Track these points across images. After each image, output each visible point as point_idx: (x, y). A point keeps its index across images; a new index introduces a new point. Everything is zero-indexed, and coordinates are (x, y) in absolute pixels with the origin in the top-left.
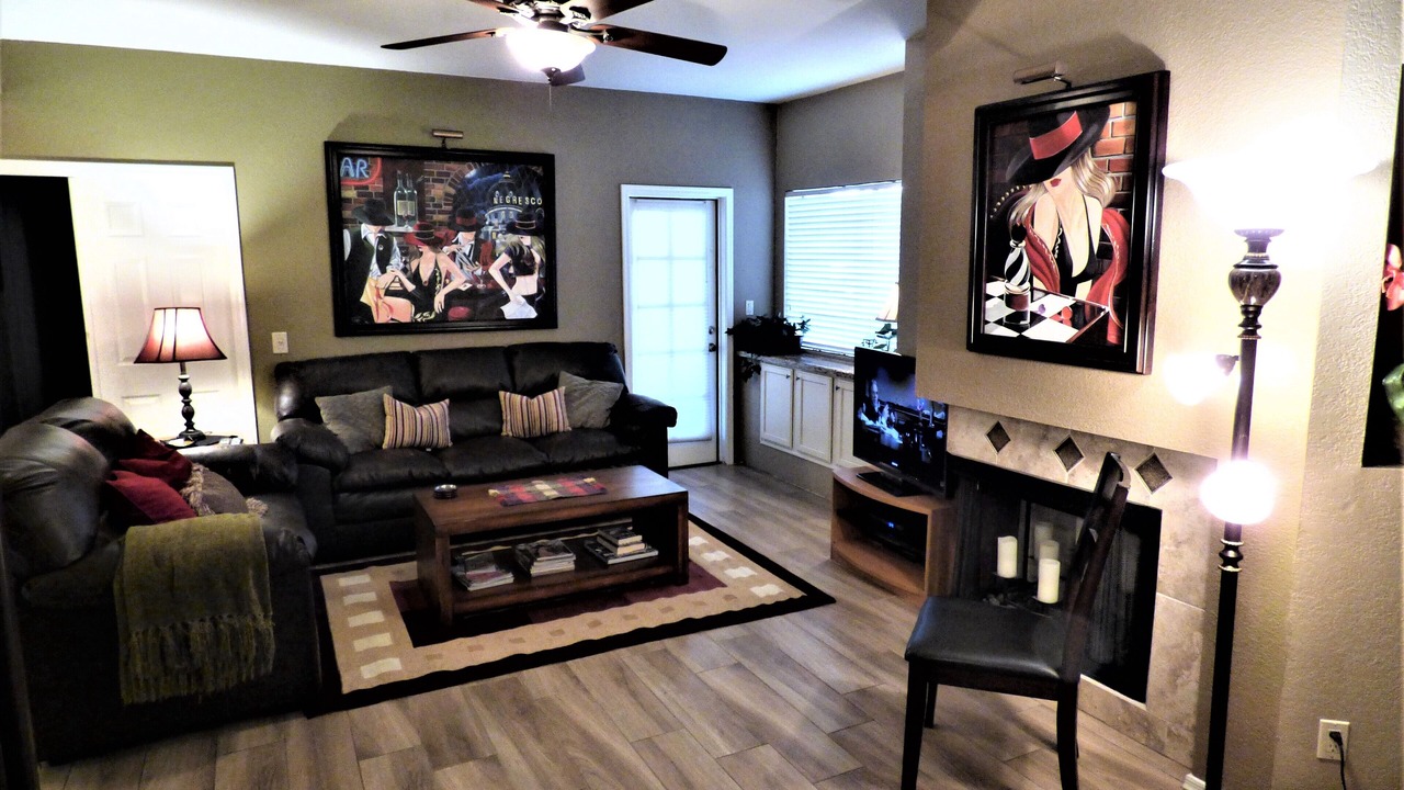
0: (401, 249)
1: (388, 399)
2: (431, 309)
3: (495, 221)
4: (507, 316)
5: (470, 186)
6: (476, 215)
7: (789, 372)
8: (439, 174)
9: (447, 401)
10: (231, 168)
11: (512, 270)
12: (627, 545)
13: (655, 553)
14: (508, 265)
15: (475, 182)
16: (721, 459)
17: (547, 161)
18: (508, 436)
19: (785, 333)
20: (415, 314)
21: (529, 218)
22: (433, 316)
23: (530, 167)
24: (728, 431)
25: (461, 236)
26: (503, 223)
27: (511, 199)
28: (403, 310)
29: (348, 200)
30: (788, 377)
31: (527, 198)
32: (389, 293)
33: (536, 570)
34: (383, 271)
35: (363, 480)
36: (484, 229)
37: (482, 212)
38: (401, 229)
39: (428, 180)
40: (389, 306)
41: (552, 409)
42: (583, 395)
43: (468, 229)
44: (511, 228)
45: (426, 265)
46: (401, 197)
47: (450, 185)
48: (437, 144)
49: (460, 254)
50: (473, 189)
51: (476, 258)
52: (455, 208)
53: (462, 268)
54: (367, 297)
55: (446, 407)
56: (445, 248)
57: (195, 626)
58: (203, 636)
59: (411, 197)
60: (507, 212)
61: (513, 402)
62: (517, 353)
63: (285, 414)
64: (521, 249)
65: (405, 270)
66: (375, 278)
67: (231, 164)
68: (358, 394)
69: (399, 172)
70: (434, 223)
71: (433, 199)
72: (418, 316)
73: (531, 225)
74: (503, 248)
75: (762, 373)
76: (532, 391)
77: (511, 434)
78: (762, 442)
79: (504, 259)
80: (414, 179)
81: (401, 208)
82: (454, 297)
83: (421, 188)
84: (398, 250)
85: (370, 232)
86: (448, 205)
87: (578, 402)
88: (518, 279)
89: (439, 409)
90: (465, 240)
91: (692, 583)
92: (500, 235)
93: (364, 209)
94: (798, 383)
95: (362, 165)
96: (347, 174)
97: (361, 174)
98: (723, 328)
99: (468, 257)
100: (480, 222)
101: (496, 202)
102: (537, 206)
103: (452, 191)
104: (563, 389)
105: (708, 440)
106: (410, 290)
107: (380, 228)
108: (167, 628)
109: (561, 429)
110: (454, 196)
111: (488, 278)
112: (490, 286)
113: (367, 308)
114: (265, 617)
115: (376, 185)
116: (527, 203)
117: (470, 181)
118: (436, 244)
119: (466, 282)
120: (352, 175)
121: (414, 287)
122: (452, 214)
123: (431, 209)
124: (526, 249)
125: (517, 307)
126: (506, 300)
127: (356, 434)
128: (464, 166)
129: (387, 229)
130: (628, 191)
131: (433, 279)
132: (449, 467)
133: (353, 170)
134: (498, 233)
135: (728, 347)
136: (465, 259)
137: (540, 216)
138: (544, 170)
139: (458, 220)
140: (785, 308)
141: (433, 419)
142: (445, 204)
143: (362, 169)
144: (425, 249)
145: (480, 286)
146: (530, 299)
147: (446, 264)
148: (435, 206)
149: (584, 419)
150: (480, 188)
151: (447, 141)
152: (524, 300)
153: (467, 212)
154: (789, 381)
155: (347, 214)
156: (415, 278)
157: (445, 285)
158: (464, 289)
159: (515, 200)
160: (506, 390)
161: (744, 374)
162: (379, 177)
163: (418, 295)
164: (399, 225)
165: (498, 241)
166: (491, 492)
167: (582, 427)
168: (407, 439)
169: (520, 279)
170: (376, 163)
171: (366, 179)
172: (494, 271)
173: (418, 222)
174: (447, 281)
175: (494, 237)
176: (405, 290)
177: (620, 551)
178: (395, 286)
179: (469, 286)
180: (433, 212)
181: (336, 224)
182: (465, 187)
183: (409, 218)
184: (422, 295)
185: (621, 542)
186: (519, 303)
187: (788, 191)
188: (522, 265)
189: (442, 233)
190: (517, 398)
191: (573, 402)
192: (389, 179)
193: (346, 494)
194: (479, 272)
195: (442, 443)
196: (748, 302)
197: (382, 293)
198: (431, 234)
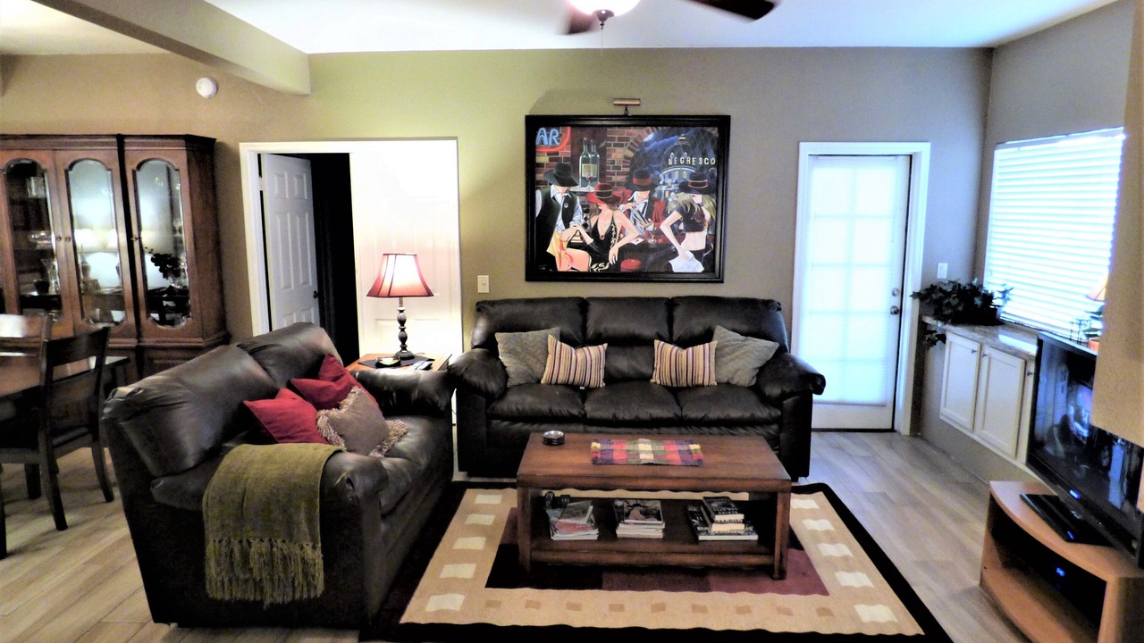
0: (583, 206)
1: (551, 339)
2: (606, 261)
3: (669, 181)
4: (675, 270)
5: (647, 149)
6: (652, 175)
7: (976, 346)
8: (620, 139)
9: (606, 345)
10: (455, 141)
11: (682, 227)
12: (725, 522)
13: (755, 537)
14: (678, 222)
15: (652, 146)
16: (896, 428)
17: (723, 123)
18: (656, 383)
19: (978, 301)
20: (592, 265)
21: (702, 177)
22: (607, 267)
23: (705, 128)
24: (905, 399)
25: (637, 195)
26: (676, 182)
27: (685, 160)
28: (582, 261)
29: (541, 165)
30: (973, 351)
31: (701, 159)
32: (571, 245)
33: (623, 530)
34: (567, 226)
35: (512, 411)
36: (658, 189)
37: (657, 172)
38: (584, 190)
39: (610, 145)
40: (570, 257)
41: (700, 363)
42: (733, 351)
43: (643, 189)
44: (684, 187)
45: (604, 219)
46: (586, 161)
47: (629, 148)
48: (621, 111)
49: (634, 212)
50: (651, 150)
51: (649, 215)
52: (632, 170)
53: (635, 224)
54: (553, 249)
55: (602, 352)
56: (621, 206)
57: (255, 544)
58: (261, 555)
59: (594, 160)
60: (680, 172)
61: (665, 351)
62: (677, 305)
63: (476, 344)
64: (692, 207)
65: (585, 226)
66: (560, 232)
67: (455, 138)
68: (530, 333)
69: (585, 139)
70: (613, 184)
71: (613, 162)
72: (594, 266)
73: (704, 184)
74: (674, 206)
75: (947, 341)
76: (684, 343)
77: (658, 382)
78: (941, 417)
79: (675, 216)
80: (598, 145)
81: (586, 170)
82: (626, 251)
83: (603, 152)
84: (580, 207)
85: (558, 193)
86: (626, 167)
87: (728, 358)
88: (687, 234)
89: (595, 352)
90: (640, 198)
91: (788, 581)
92: (672, 194)
93: (554, 172)
94: (985, 361)
95: (554, 134)
96: (542, 142)
97: (553, 142)
98: (909, 291)
99: (641, 214)
100: (656, 182)
101: (670, 163)
102: (710, 166)
103: (631, 154)
104: (714, 343)
105: (882, 406)
106: (588, 243)
107: (566, 188)
108: (236, 542)
109: (706, 383)
110: (632, 159)
111: (659, 233)
112: (660, 241)
113: (553, 258)
114: (314, 548)
115: (565, 151)
116: (701, 163)
117: (647, 144)
118: (614, 202)
119: (638, 237)
120: (546, 143)
121: (592, 240)
122: (630, 175)
123: (611, 171)
124: (696, 207)
125: (685, 263)
126: (675, 254)
127: (522, 368)
128: (644, 130)
129: (572, 189)
130: (806, 148)
131: (609, 235)
132: (588, 407)
133: (546, 137)
134: (670, 192)
135: (913, 311)
136: (639, 216)
137: (712, 176)
138: (719, 132)
139: (635, 180)
140: (986, 274)
141: (589, 362)
142: (624, 167)
143: (554, 137)
144: (603, 207)
145: (651, 241)
146: (697, 254)
147: (621, 220)
148: (615, 168)
149: (730, 375)
150: (656, 151)
151: (629, 108)
152: (692, 255)
153: (642, 173)
154: (975, 357)
155: (540, 177)
156: (594, 233)
157: (620, 239)
158: (636, 243)
159: (688, 161)
160: (661, 339)
161: (927, 340)
162: (568, 144)
163: (595, 248)
164: (583, 186)
165: (670, 200)
166: (594, 444)
167: (728, 384)
168: (562, 378)
169: (689, 236)
170: (566, 132)
171: (557, 146)
172: (665, 228)
173: (599, 183)
174: (622, 235)
175: (667, 195)
176: (584, 243)
177: (715, 528)
178: (577, 240)
179: (641, 240)
180: (613, 174)
181: (531, 185)
182: (643, 150)
183: (592, 180)
184: (599, 248)
185: (718, 518)
186: (687, 257)
187: (1000, 142)
188: (691, 221)
189: (618, 193)
190: (669, 347)
191: (723, 356)
192: (576, 146)
193: (498, 421)
194: (651, 228)
195: (593, 384)
196: (940, 265)
197: (565, 245)
198: (610, 193)
